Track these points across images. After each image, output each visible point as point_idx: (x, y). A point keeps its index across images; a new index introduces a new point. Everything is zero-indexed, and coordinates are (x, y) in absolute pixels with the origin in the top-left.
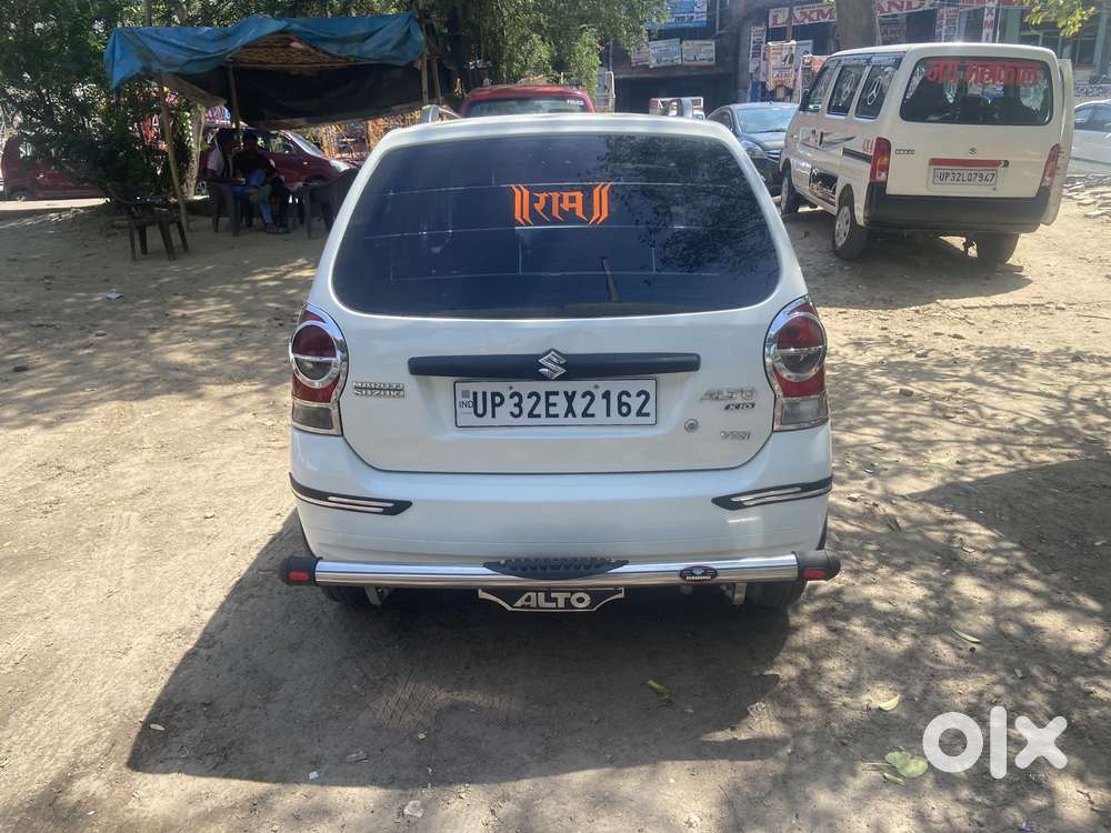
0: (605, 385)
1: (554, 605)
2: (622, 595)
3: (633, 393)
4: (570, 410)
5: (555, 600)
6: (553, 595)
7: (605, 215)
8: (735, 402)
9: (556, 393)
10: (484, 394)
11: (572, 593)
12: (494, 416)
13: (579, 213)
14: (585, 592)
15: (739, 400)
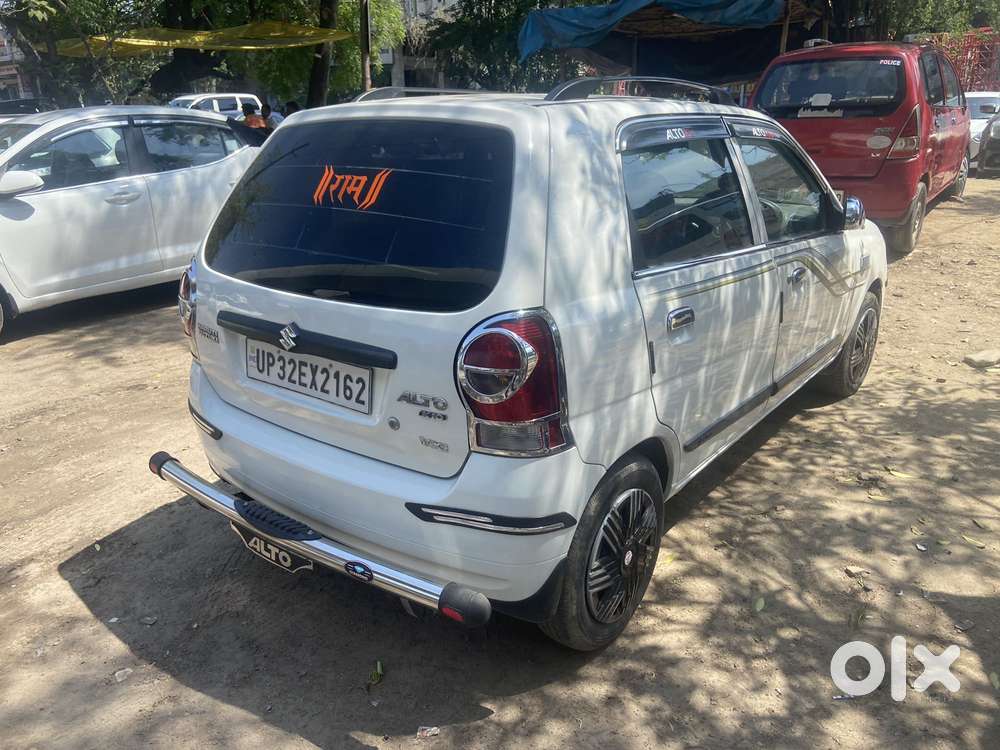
0: (338, 366)
1: (268, 555)
2: (311, 567)
3: (355, 379)
4: (314, 383)
5: (269, 551)
6: (269, 547)
7: (372, 201)
8: (431, 409)
9: (306, 365)
10: (263, 352)
11: (281, 550)
12: (268, 374)
13: (356, 198)
14: (289, 554)
15: (432, 409)
